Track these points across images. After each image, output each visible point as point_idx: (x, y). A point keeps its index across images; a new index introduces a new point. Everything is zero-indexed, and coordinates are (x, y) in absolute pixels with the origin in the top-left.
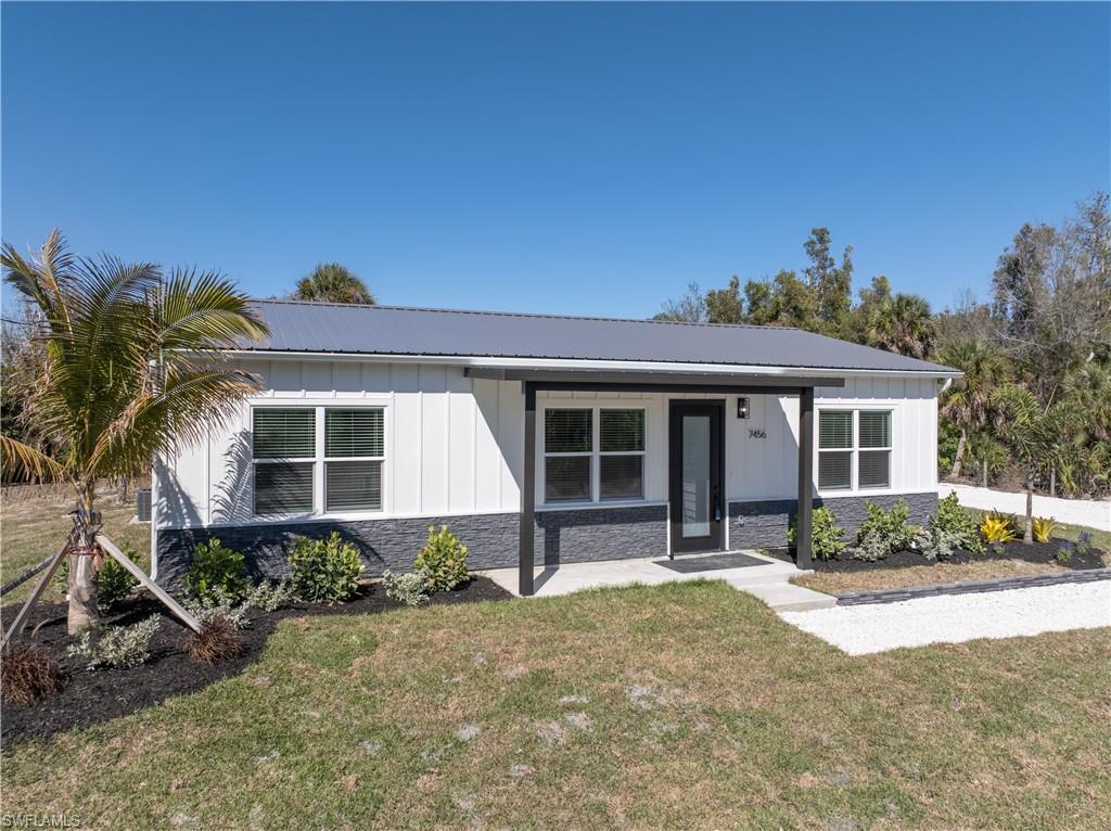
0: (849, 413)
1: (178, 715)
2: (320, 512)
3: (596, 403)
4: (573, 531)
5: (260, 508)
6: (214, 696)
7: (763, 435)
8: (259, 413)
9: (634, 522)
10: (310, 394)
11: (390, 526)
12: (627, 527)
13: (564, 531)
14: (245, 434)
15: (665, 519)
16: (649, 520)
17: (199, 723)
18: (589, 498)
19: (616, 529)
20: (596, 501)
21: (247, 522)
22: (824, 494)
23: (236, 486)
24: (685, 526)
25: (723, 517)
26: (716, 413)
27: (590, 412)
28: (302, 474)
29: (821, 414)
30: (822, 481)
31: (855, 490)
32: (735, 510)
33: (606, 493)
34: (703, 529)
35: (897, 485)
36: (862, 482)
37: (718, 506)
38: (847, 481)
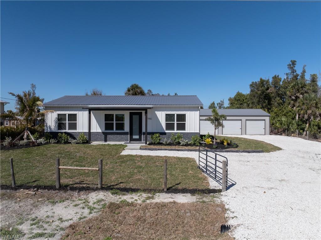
0: (174, 115)
2: (67, 131)
3: (115, 113)
4: (110, 136)
5: (59, 129)
7: (151, 119)
8: (59, 115)
9: (122, 135)
10: (66, 112)
11: (78, 133)
12: (120, 136)
13: (108, 136)
14: (56, 118)
15: (128, 135)
16: (125, 135)
19: (118, 136)
20: (115, 131)
21: (57, 131)
22: (166, 131)
23: (55, 126)
24: (133, 136)
25: (141, 135)
26: (140, 114)
27: (113, 115)
28: (65, 124)
29: (166, 115)
30: (167, 129)
31: (175, 131)
32: (144, 134)
33: (117, 129)
34: (137, 137)
35: (188, 130)
36: (178, 129)
37: (140, 133)
38: (173, 129)
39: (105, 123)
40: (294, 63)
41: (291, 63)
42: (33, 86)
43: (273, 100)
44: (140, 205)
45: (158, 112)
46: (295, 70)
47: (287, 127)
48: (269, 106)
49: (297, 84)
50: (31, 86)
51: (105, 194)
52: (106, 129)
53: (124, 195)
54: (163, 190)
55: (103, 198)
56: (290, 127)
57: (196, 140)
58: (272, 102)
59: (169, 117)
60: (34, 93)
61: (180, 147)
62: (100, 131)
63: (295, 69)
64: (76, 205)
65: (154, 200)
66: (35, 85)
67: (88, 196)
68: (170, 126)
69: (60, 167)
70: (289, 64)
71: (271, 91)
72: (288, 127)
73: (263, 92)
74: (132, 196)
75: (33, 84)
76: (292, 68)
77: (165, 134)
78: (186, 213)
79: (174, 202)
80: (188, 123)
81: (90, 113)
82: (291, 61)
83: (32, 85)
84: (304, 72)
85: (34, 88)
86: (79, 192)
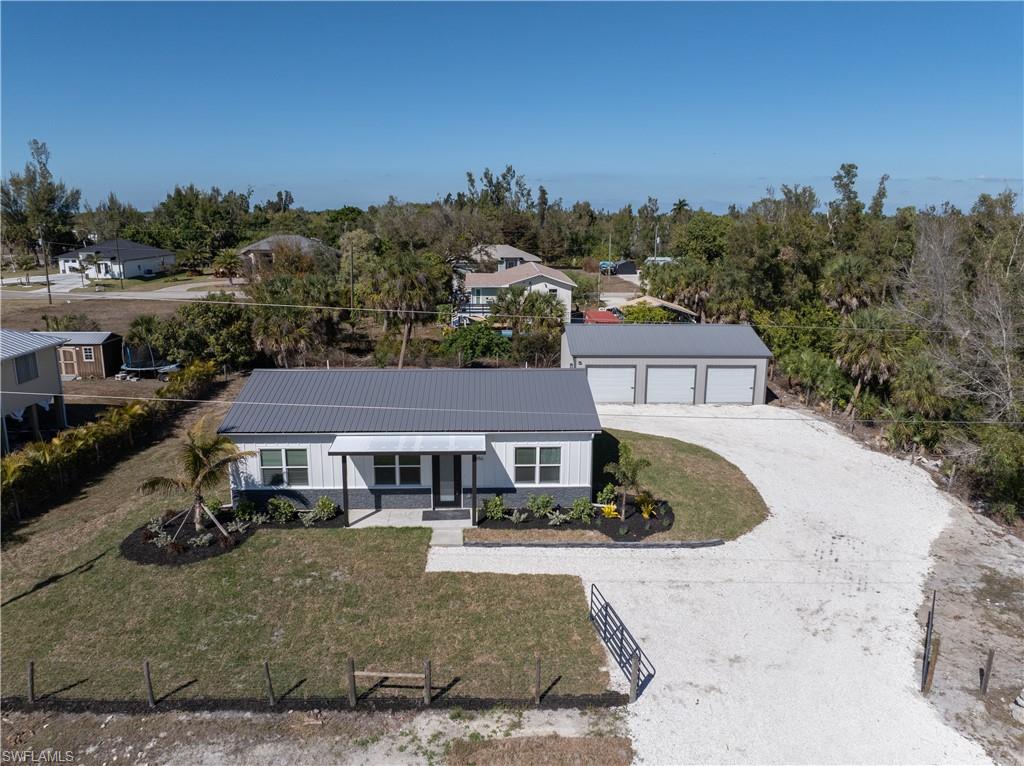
0: (534, 449)
1: (211, 563)
2: (286, 487)
4: (387, 497)
6: (221, 558)
8: (262, 451)
9: (415, 494)
10: (279, 445)
11: (312, 492)
12: (412, 496)
13: (383, 497)
15: (430, 494)
16: (423, 494)
17: (214, 566)
18: (394, 483)
19: (407, 496)
20: (398, 485)
22: (517, 486)
24: (442, 496)
25: (460, 494)
29: (517, 449)
30: (519, 479)
31: (537, 484)
32: (467, 491)
33: (402, 482)
34: (451, 498)
35: (564, 482)
36: (542, 480)
37: (458, 488)
38: (531, 479)
39: (376, 469)
40: (849, 170)
41: (842, 173)
42: (39, 149)
43: (788, 282)
44: (504, 745)
45: (497, 443)
46: (855, 193)
47: (810, 383)
48: (775, 297)
49: (847, 266)
50: (29, 147)
51: (441, 718)
52: (378, 482)
53: (472, 718)
54: (533, 700)
55: (440, 729)
56: (818, 383)
57: (583, 511)
58: (783, 288)
59: (523, 455)
60: (45, 174)
61: (550, 532)
62: (365, 487)
63: (854, 188)
64: (402, 749)
65: (522, 731)
66: (44, 144)
67: (413, 724)
68: (524, 474)
69: (356, 673)
70: (836, 174)
71: (785, 258)
72: (814, 381)
73: (762, 260)
74: (486, 723)
75: (35, 142)
76: (847, 185)
77: (513, 490)
78: (574, 759)
79: (555, 737)
80: (564, 466)
81: (344, 461)
82: (843, 167)
83: (34, 146)
84: (882, 194)
85: (43, 157)
86: (393, 713)
